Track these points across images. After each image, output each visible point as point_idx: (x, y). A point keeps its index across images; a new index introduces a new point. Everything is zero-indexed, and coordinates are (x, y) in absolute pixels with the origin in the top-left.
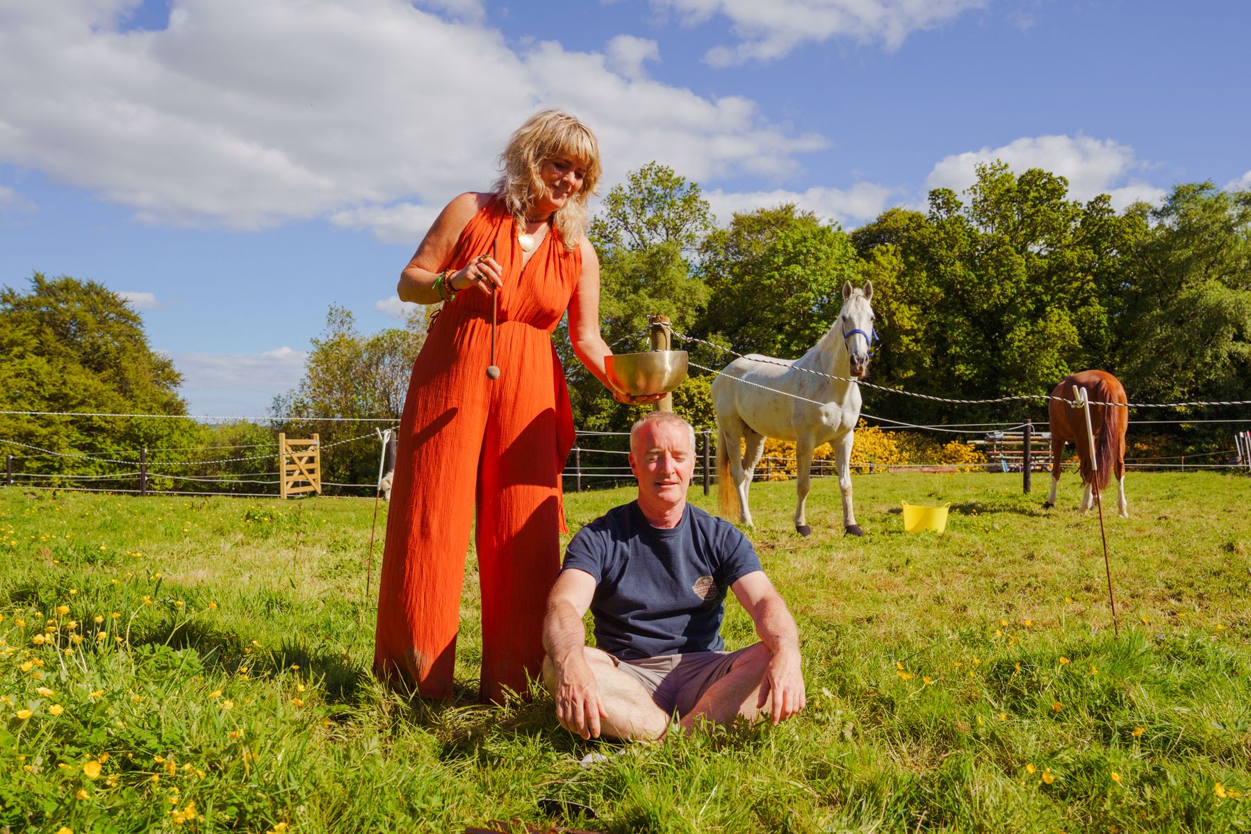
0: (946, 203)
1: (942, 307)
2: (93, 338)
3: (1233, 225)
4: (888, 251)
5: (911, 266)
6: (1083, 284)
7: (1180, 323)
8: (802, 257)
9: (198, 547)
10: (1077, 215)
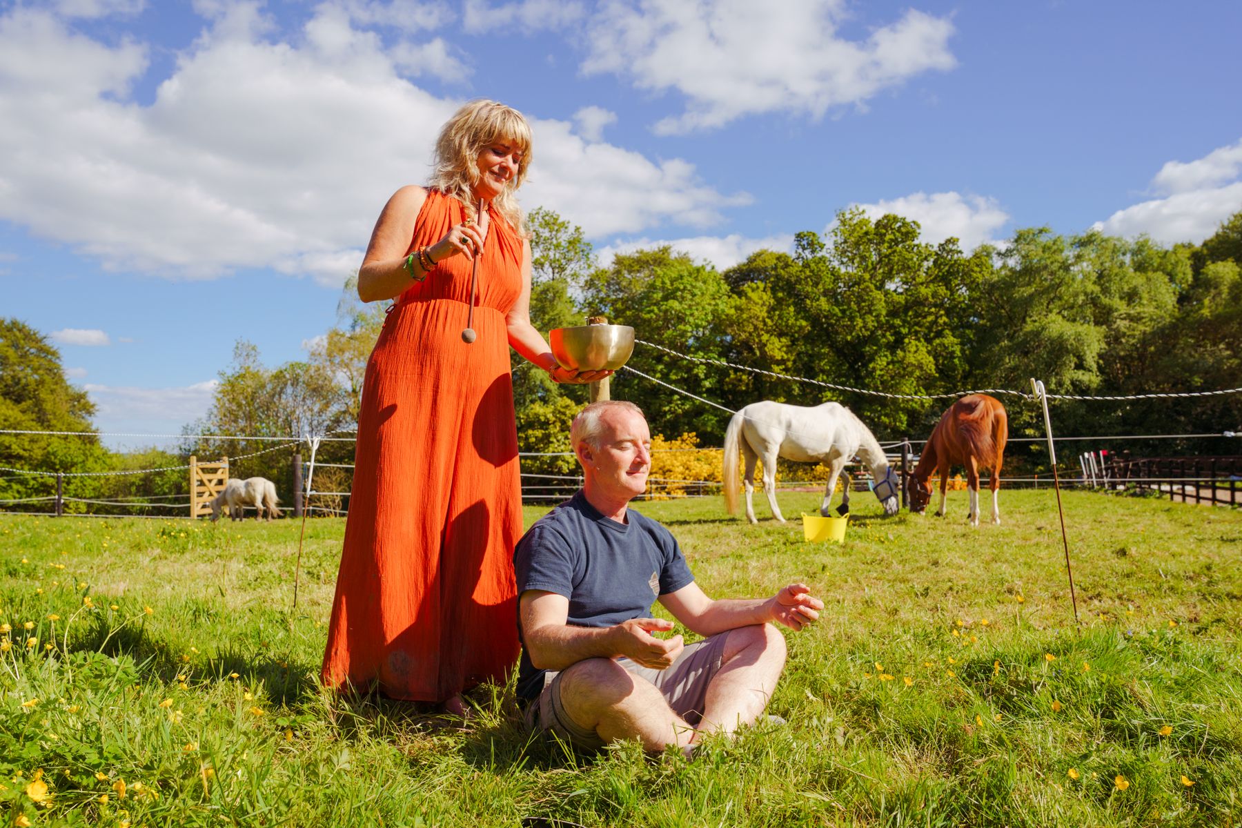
0: (811, 244)
1: (808, 338)
2: (14, 371)
3: (1070, 265)
4: (758, 288)
5: (779, 302)
6: (937, 318)
7: (1026, 354)
8: (679, 293)
9: (118, 561)
10: (930, 255)
